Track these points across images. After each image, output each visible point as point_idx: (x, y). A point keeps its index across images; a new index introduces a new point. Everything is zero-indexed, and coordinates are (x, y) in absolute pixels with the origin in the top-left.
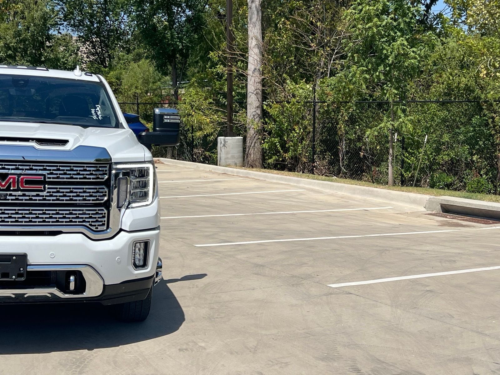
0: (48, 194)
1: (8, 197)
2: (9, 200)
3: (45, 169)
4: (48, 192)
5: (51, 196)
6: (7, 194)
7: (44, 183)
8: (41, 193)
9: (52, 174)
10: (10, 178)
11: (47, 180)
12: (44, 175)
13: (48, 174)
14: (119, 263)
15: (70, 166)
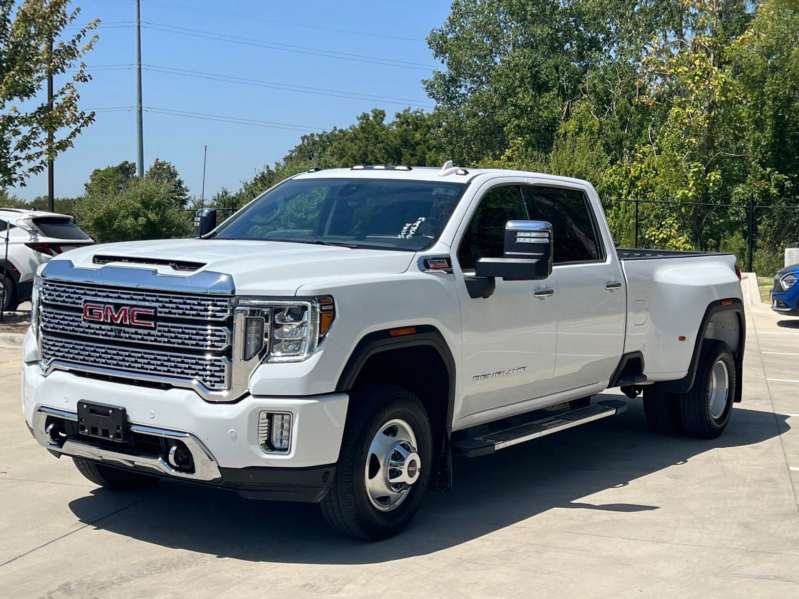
0: (160, 334)
1: (122, 334)
2: (122, 337)
3: (157, 301)
4: (159, 331)
5: (162, 336)
6: (121, 330)
7: (155, 318)
8: (152, 332)
9: (164, 307)
10: (123, 309)
11: (159, 315)
12: (155, 308)
13: (160, 307)
14: (235, 438)
15: (183, 298)
